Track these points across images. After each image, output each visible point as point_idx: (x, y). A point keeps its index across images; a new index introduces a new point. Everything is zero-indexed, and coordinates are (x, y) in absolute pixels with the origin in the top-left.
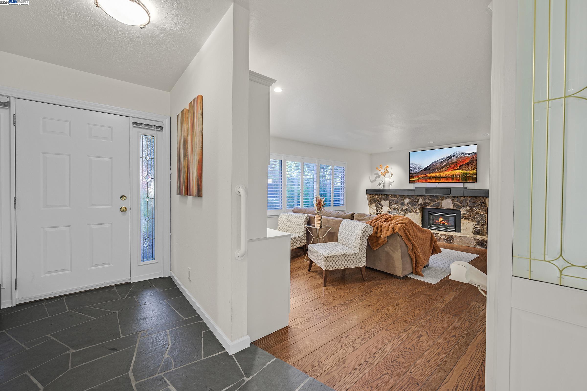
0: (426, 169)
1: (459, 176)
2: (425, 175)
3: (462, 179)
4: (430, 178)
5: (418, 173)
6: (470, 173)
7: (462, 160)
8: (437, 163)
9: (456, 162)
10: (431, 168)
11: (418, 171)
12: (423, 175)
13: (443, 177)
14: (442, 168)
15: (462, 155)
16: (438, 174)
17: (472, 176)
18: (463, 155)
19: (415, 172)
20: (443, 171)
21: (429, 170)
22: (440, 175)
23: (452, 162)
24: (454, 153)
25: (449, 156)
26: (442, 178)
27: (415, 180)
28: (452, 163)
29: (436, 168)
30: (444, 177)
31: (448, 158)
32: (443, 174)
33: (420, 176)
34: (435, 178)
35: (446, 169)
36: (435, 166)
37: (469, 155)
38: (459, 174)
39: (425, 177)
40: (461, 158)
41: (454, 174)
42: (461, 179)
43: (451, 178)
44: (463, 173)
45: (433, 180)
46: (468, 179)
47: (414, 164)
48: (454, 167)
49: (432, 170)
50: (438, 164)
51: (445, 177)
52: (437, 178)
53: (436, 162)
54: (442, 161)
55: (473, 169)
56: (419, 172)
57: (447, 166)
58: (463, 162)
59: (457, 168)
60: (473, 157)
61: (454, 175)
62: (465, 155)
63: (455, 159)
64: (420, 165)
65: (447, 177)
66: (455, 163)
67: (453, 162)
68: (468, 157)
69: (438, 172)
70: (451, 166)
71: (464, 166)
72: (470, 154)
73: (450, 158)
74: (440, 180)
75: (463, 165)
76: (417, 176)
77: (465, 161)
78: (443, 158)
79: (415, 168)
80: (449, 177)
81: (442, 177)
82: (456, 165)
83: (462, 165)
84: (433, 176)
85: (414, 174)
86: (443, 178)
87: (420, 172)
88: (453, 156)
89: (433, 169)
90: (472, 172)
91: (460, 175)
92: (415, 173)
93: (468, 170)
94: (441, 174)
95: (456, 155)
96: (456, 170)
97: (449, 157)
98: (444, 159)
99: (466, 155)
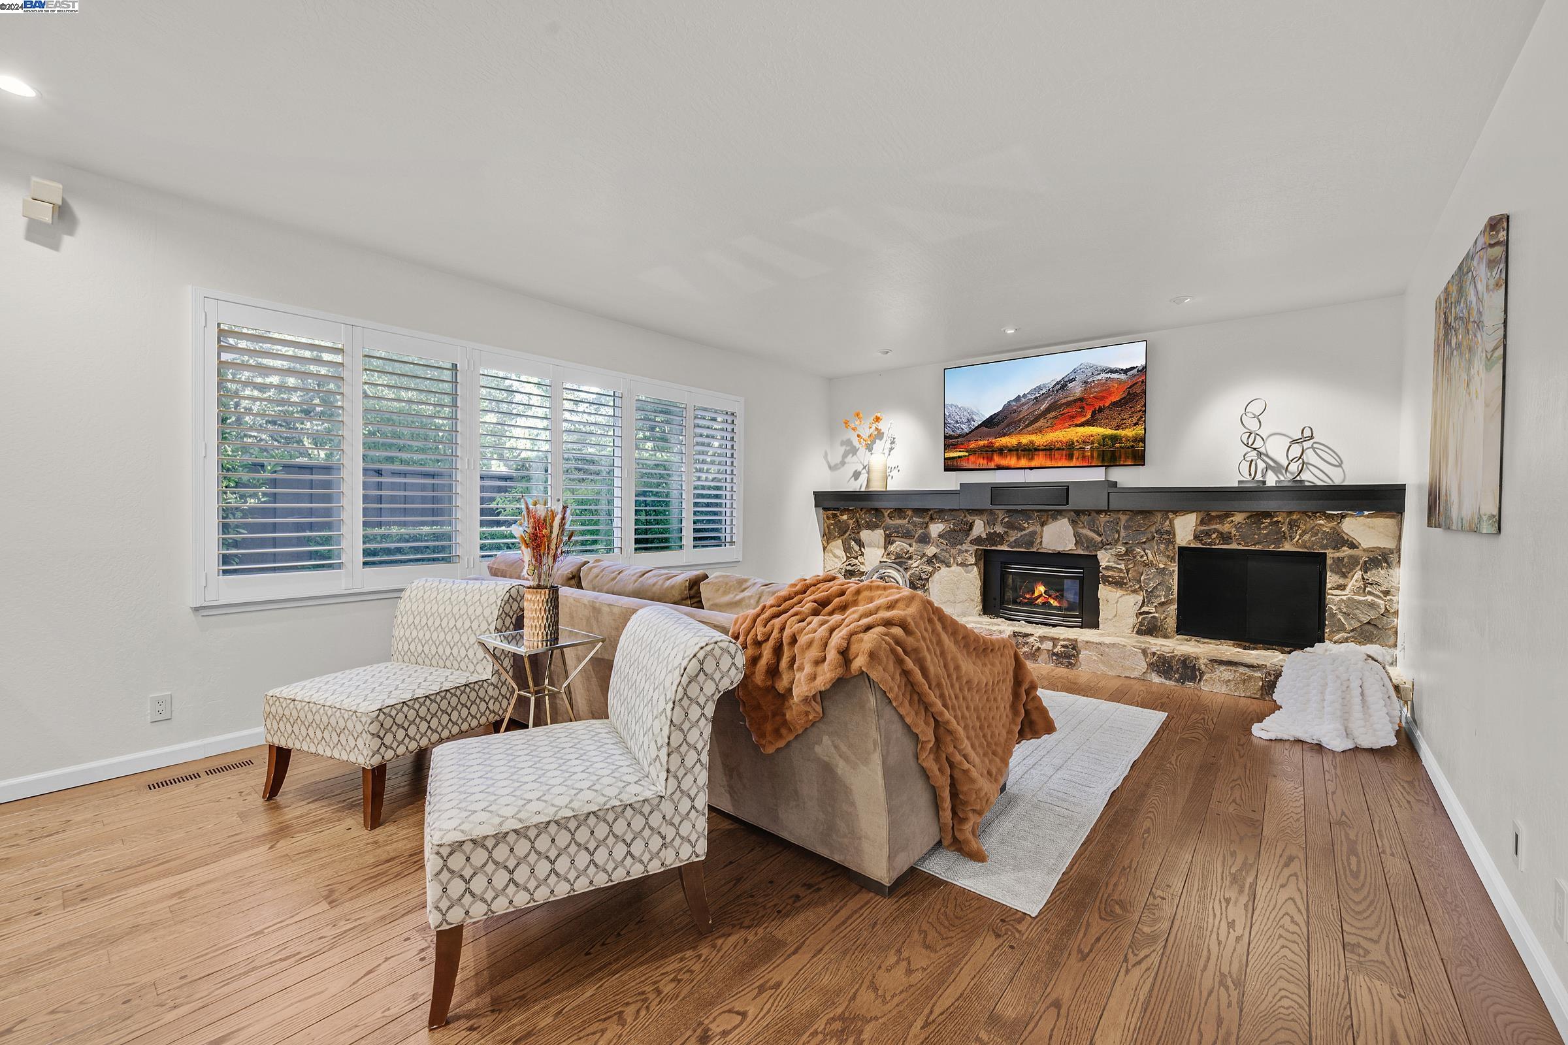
0: (990, 422)
1: (1089, 447)
2: (986, 442)
3: (1099, 455)
4: (1001, 451)
5: (967, 434)
6: (1126, 437)
7: (1101, 391)
8: (1023, 405)
9: (1081, 399)
10: (1006, 418)
11: (967, 430)
12: (981, 443)
13: (1039, 450)
14: (1036, 420)
15: (1099, 377)
16: (1025, 439)
17: (1133, 446)
18: (1103, 375)
19: (958, 432)
20: (1040, 430)
21: (997, 424)
22: (1032, 443)
23: (1069, 399)
24: (1075, 371)
25: (1060, 381)
26: (1037, 453)
27: (959, 457)
28: (1068, 404)
29: (1021, 419)
30: (1043, 450)
31: (1055, 385)
32: (1039, 439)
33: (973, 445)
34: (1015, 453)
35: (1049, 424)
36: (1015, 411)
37: (1123, 376)
38: (1092, 438)
39: (988, 447)
40: (1097, 386)
41: (1075, 439)
42: (1095, 455)
43: (1064, 452)
44: (1104, 437)
45: (1009, 457)
46: (1120, 457)
47: (956, 407)
48: (1073, 417)
49: (1008, 425)
50: (1025, 407)
51: (1048, 447)
52: (1022, 451)
53: (1018, 398)
54: (1036, 398)
55: (1136, 424)
56: (970, 432)
57: (1053, 414)
58: (1103, 398)
59: (1084, 419)
60: (1137, 383)
61: (1073, 444)
62: (1109, 375)
63: (1076, 389)
64: (975, 410)
65: (1051, 449)
66: (1079, 404)
67: (1071, 398)
68: (1120, 382)
69: (1025, 431)
70: (1064, 414)
71: (1107, 412)
72: (1126, 371)
73: (1063, 385)
74: (1032, 459)
75: (1105, 408)
76: (962, 444)
77: (1110, 395)
78: (1039, 388)
79: (957, 418)
80: (1059, 449)
81: (1036, 450)
82: (1083, 408)
83: (1101, 410)
84: (1009, 445)
85: (956, 438)
86: (1041, 453)
87: (973, 431)
88: (1071, 381)
89: (1011, 424)
90: (1134, 432)
91: (1093, 443)
92: (959, 436)
93: (1118, 427)
94: (1034, 438)
95: (1080, 377)
96: (1077, 426)
97: (1058, 383)
98: (1044, 391)
99: (1113, 376)
